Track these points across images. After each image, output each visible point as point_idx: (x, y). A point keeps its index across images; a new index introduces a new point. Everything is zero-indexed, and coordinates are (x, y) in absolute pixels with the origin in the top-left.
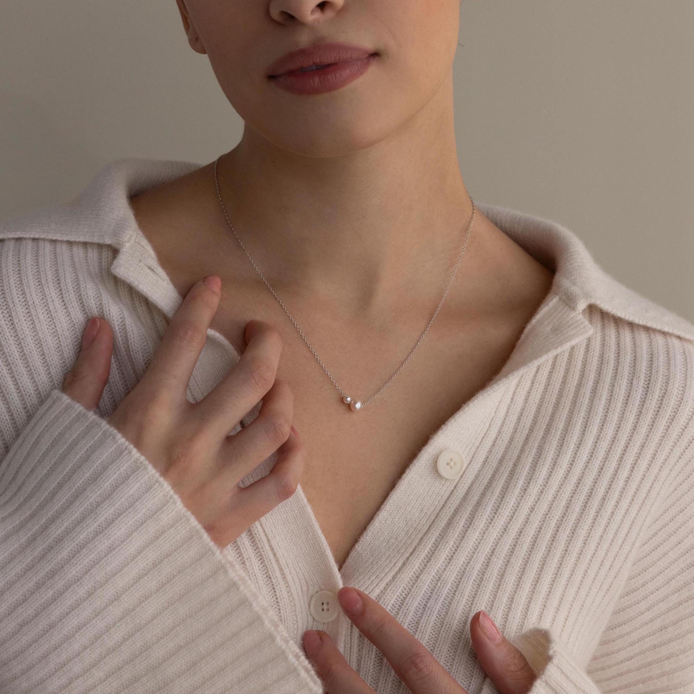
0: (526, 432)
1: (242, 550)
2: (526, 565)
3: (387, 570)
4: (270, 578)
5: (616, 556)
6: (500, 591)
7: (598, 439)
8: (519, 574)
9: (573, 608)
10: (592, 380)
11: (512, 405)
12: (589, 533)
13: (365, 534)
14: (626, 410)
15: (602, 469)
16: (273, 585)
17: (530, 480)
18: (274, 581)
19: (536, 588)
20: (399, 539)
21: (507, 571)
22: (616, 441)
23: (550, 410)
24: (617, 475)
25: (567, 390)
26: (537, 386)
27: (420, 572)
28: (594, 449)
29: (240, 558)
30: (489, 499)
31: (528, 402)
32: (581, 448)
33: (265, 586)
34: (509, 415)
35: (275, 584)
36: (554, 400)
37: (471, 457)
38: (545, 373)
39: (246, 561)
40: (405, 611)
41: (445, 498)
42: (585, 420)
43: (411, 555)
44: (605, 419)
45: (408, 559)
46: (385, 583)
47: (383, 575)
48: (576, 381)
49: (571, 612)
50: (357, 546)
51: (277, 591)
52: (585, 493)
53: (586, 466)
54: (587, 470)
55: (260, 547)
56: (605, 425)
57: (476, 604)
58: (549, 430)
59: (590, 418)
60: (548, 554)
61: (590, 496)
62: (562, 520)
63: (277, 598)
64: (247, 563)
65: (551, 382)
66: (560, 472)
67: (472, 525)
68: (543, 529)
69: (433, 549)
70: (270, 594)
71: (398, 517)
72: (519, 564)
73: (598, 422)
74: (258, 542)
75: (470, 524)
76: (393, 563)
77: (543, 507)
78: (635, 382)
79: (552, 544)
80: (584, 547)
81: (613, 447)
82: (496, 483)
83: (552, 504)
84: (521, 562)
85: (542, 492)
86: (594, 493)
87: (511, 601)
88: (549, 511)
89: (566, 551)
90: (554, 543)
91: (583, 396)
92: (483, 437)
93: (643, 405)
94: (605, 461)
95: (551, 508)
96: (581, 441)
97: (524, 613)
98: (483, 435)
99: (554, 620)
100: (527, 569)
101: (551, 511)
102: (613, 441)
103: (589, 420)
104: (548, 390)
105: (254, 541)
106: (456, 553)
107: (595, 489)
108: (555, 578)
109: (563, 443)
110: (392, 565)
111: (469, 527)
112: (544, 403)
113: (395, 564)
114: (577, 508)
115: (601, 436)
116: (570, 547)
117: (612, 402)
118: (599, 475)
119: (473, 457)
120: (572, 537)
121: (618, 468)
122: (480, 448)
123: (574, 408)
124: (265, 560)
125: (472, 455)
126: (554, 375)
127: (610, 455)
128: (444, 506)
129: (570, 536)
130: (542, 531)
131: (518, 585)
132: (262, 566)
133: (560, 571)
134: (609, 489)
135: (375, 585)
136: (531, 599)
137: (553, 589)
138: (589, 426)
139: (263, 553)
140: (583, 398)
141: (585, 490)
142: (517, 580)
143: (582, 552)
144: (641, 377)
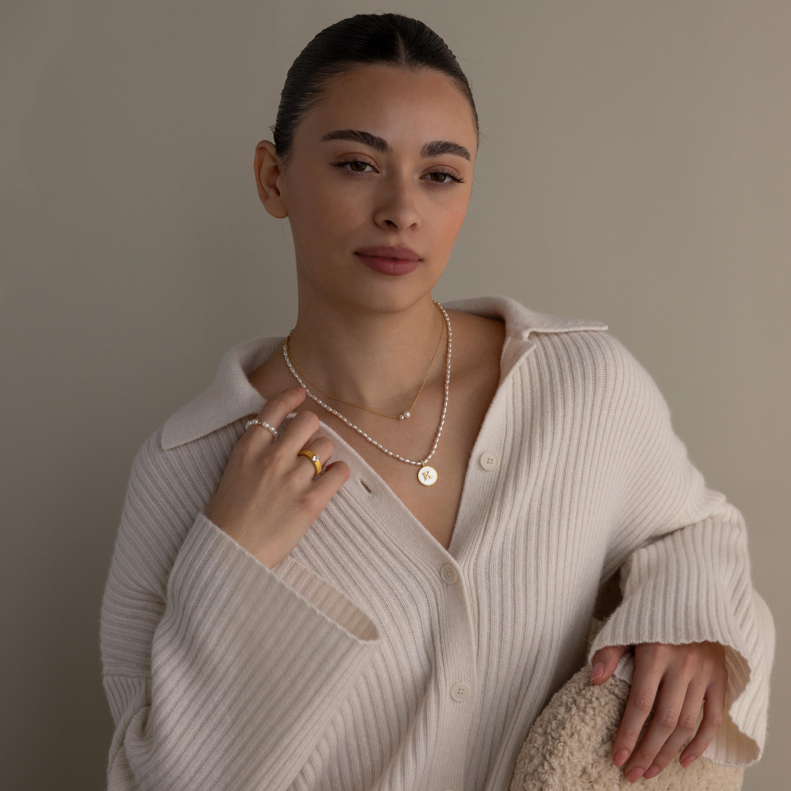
0: (530, 422)
1: (389, 564)
2: (552, 500)
3: (476, 538)
4: (411, 572)
5: (601, 473)
6: (541, 521)
7: (574, 408)
8: (549, 506)
9: (585, 514)
10: (558, 373)
11: (515, 410)
12: (584, 466)
13: (457, 522)
14: (586, 383)
15: (582, 425)
16: (413, 575)
17: (542, 449)
18: (413, 573)
19: (562, 511)
20: (477, 516)
21: (542, 508)
22: (585, 404)
23: (539, 402)
24: (592, 425)
25: (545, 385)
26: (526, 392)
27: (496, 530)
28: (574, 415)
29: (390, 568)
30: (522, 470)
31: (525, 404)
32: (566, 417)
33: (409, 578)
34: (516, 417)
35: (415, 574)
36: (539, 396)
37: (502, 452)
38: (527, 382)
39: (394, 569)
40: (494, 557)
41: (496, 481)
42: (562, 400)
43: (487, 522)
44: (574, 394)
45: (486, 525)
46: (478, 545)
47: (476, 541)
48: (548, 378)
49: (584, 517)
50: (455, 530)
51: (417, 578)
52: (575, 443)
53: (572, 427)
54: (573, 429)
55: (398, 557)
56: (576, 397)
57: (530, 535)
58: (543, 414)
59: (566, 397)
60: (563, 488)
61: (579, 444)
62: (566, 465)
63: (418, 582)
64: (395, 570)
65: (533, 385)
66: (558, 437)
67: (517, 490)
68: (557, 474)
69: (499, 513)
70: (414, 581)
71: (472, 504)
72: (548, 501)
73: (571, 397)
74: (397, 555)
75: (516, 489)
76: (479, 532)
77: (554, 460)
78: (585, 363)
79: (564, 481)
80: (582, 476)
81: (585, 409)
82: (522, 459)
83: (558, 458)
84: (548, 499)
85: (551, 453)
86: (581, 441)
87: (549, 525)
88: (557, 462)
89: (573, 482)
90: (565, 481)
91: (556, 385)
92: (505, 437)
93: (595, 376)
94: (582, 420)
95: (558, 460)
96: (565, 413)
97: (558, 529)
98: (504, 436)
99: (576, 526)
100: (553, 502)
101: (558, 462)
102: (584, 405)
103: (565, 399)
104: (534, 390)
105: (394, 555)
106: (513, 510)
107: (581, 439)
108: (571, 501)
109: (554, 419)
110: (478, 533)
111: (515, 492)
112: (534, 399)
113: (480, 532)
114: (573, 454)
115: (576, 405)
116: (575, 479)
117: (575, 381)
118: (581, 429)
119: (503, 451)
120: (575, 472)
121: (591, 420)
122: (506, 444)
123: (554, 394)
124: (404, 563)
125: (502, 450)
126: (533, 380)
127: (584, 414)
128: (496, 486)
129: (573, 472)
130: (556, 476)
131: (550, 513)
132: (403, 567)
133: (573, 496)
134: (589, 435)
135: (473, 549)
136: (560, 519)
137: (571, 508)
138: (567, 403)
139: (401, 560)
140: (557, 386)
141: (575, 442)
142: (549, 511)
143: (582, 479)
144: (587, 359)
